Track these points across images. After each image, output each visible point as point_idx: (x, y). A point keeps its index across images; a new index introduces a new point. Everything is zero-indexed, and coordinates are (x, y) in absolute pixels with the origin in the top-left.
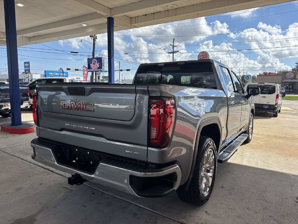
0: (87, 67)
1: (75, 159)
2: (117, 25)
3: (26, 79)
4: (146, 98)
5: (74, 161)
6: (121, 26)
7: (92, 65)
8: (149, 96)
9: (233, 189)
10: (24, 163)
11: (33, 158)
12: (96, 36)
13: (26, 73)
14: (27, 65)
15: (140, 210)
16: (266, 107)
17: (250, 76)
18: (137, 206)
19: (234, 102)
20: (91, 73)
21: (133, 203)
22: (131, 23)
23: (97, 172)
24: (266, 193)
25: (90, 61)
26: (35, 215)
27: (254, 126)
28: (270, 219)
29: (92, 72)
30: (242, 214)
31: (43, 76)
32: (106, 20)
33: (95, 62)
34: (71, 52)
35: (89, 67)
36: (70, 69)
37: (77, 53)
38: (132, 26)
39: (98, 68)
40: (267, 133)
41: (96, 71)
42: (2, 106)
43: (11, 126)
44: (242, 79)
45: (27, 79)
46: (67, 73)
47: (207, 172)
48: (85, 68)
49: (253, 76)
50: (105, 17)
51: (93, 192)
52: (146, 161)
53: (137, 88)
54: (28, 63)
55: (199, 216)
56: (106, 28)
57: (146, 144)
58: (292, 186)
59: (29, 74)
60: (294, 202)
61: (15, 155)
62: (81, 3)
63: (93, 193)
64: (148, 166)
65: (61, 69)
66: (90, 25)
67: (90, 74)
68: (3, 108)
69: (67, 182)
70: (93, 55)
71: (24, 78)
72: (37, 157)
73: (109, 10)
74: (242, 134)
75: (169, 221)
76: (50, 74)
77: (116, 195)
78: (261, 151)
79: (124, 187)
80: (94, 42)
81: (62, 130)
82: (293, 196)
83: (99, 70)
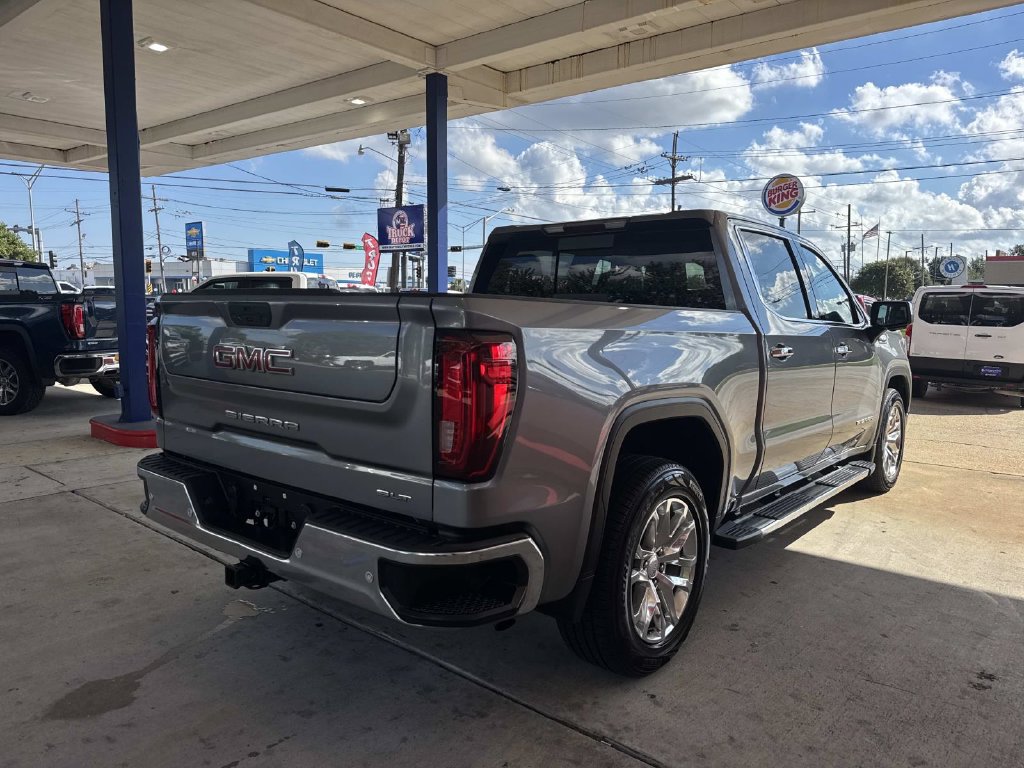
0: (377, 238)
1: (252, 516)
2: (457, 100)
3: (191, 278)
4: (426, 333)
5: (250, 522)
6: (473, 103)
7: (392, 232)
8: (436, 329)
9: (767, 635)
10: (138, 532)
11: (144, 510)
12: (409, 136)
13: (191, 258)
14: (194, 231)
15: (446, 678)
16: (993, 372)
17: (963, 260)
18: (441, 666)
19: (789, 352)
20: (390, 255)
21: (433, 658)
22: (506, 91)
23: (298, 552)
24: (876, 652)
25: (384, 217)
26: (140, 674)
27: (906, 436)
28: (858, 730)
29: (395, 254)
30: (766, 709)
31: (245, 267)
32: (422, 85)
33: (403, 221)
34: (328, 190)
35: (383, 238)
36: (326, 245)
37: (347, 191)
38: (508, 101)
39: (412, 241)
40: (966, 464)
41: (404, 252)
42: (98, 362)
43: (120, 422)
44: (931, 273)
45: (194, 278)
46: (320, 257)
47: (667, 573)
48: (369, 241)
49: (977, 261)
50: (420, 75)
51: (318, 622)
52: (430, 520)
53: (401, 305)
54: (198, 225)
55: (623, 707)
56: (421, 111)
57: (429, 469)
58: (981, 635)
59: (201, 262)
60: (965, 685)
61: (118, 507)
62: (339, 35)
63: (319, 625)
64: (437, 534)
65: (293, 243)
66: (377, 99)
67: (386, 260)
68: (101, 370)
69: (224, 578)
70: (399, 197)
71: (186, 274)
72: (152, 508)
73: (430, 52)
74: (854, 463)
75: (524, 713)
76: (266, 262)
77: (386, 632)
78: (918, 522)
79: (363, 594)
80: (400, 153)
81: (217, 428)
82: (968, 667)
83: (415, 246)
